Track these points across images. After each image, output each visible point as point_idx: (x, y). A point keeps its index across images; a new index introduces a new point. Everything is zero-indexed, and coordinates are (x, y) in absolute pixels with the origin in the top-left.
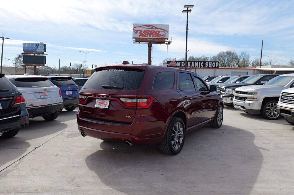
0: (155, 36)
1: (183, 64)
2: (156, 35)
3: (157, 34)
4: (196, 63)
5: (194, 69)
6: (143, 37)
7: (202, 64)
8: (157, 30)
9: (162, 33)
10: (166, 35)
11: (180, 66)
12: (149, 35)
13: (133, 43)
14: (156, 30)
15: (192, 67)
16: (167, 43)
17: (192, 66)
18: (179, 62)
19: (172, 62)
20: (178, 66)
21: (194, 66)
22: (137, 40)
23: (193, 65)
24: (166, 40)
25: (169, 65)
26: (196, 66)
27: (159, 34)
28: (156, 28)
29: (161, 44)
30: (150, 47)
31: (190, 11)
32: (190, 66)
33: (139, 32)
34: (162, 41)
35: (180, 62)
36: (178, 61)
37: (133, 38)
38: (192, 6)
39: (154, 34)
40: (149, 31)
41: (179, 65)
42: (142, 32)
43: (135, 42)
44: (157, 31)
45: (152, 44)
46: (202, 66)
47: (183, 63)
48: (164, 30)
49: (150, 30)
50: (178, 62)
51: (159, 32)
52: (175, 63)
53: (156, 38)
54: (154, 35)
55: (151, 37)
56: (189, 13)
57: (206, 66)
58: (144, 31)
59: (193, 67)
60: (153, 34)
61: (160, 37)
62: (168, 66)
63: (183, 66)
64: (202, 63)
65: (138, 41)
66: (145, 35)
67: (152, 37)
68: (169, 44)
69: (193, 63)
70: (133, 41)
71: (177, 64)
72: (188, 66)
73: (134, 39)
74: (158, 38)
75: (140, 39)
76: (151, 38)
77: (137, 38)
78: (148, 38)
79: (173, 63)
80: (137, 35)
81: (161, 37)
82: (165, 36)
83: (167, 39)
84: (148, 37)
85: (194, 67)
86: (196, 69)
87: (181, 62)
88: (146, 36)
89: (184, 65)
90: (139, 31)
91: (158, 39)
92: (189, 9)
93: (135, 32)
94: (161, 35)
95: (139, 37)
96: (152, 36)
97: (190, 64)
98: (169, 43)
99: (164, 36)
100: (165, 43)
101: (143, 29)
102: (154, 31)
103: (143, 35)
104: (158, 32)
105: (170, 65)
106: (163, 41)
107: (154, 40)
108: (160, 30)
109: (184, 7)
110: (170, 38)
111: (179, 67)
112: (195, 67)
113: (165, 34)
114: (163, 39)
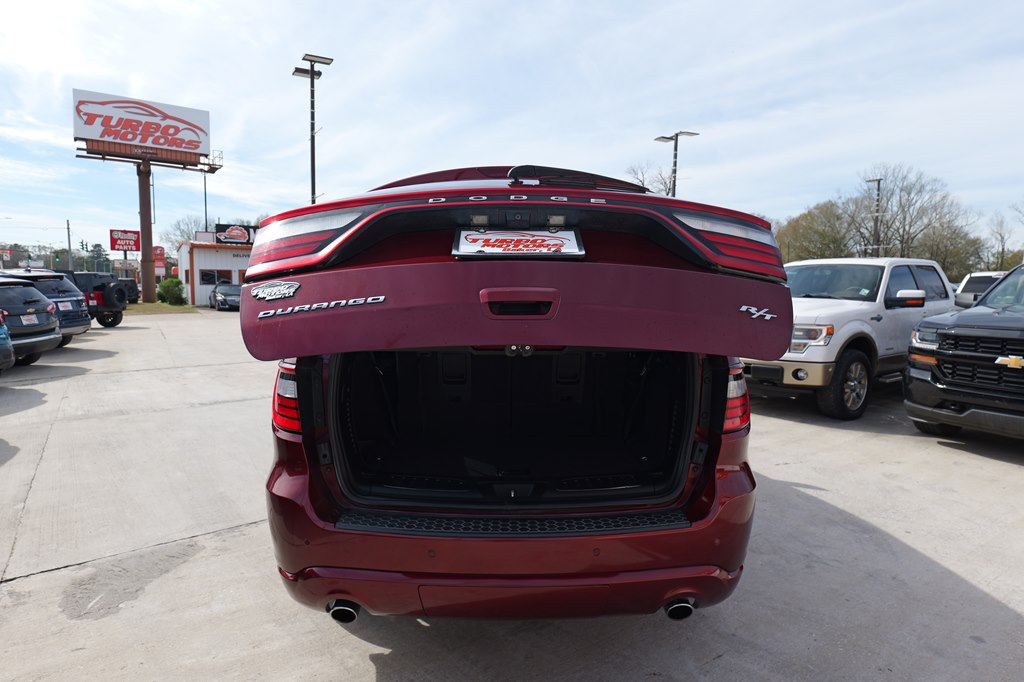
0: (162, 141)
2: (166, 139)
3: (170, 135)
6: (118, 141)
8: (169, 122)
9: (186, 135)
10: (200, 142)
12: (139, 137)
13: (78, 156)
14: (164, 124)
16: (206, 168)
18: (255, 228)
19: (232, 229)
22: (95, 148)
24: (202, 159)
25: (222, 238)
28: (165, 117)
29: (184, 168)
30: (144, 176)
31: (319, 74)
33: (99, 121)
34: (188, 159)
36: (252, 227)
37: (76, 139)
38: (328, 61)
39: (158, 134)
40: (139, 123)
42: (113, 123)
43: (84, 153)
44: (168, 127)
45: (152, 167)
48: (193, 127)
49: (144, 119)
50: (251, 230)
51: (177, 130)
52: (241, 230)
53: (165, 147)
54: (158, 138)
55: (149, 143)
56: (315, 81)
58: (120, 120)
60: (156, 134)
61: (181, 147)
62: (218, 240)
65: (97, 150)
66: (127, 134)
67: (153, 143)
68: (213, 172)
70: (78, 149)
71: (249, 235)
73: (83, 145)
74: (174, 148)
75: (106, 145)
76: (146, 148)
77: (92, 140)
78: (136, 146)
79: (235, 232)
80: (95, 132)
81: (185, 148)
82: (198, 146)
83: (206, 156)
84: (136, 142)
88: (130, 136)
90: (100, 116)
91: (173, 154)
92: (318, 67)
93: (85, 117)
94: (183, 141)
95: (101, 136)
96: (151, 139)
98: (213, 169)
99: (196, 144)
100: (200, 166)
101: (117, 114)
102: (159, 126)
103: (116, 134)
104: (172, 131)
105: (226, 238)
106: (193, 160)
107: (159, 156)
108: (181, 126)
109: (304, 59)
110: (216, 154)
113: (195, 138)
114: (193, 156)
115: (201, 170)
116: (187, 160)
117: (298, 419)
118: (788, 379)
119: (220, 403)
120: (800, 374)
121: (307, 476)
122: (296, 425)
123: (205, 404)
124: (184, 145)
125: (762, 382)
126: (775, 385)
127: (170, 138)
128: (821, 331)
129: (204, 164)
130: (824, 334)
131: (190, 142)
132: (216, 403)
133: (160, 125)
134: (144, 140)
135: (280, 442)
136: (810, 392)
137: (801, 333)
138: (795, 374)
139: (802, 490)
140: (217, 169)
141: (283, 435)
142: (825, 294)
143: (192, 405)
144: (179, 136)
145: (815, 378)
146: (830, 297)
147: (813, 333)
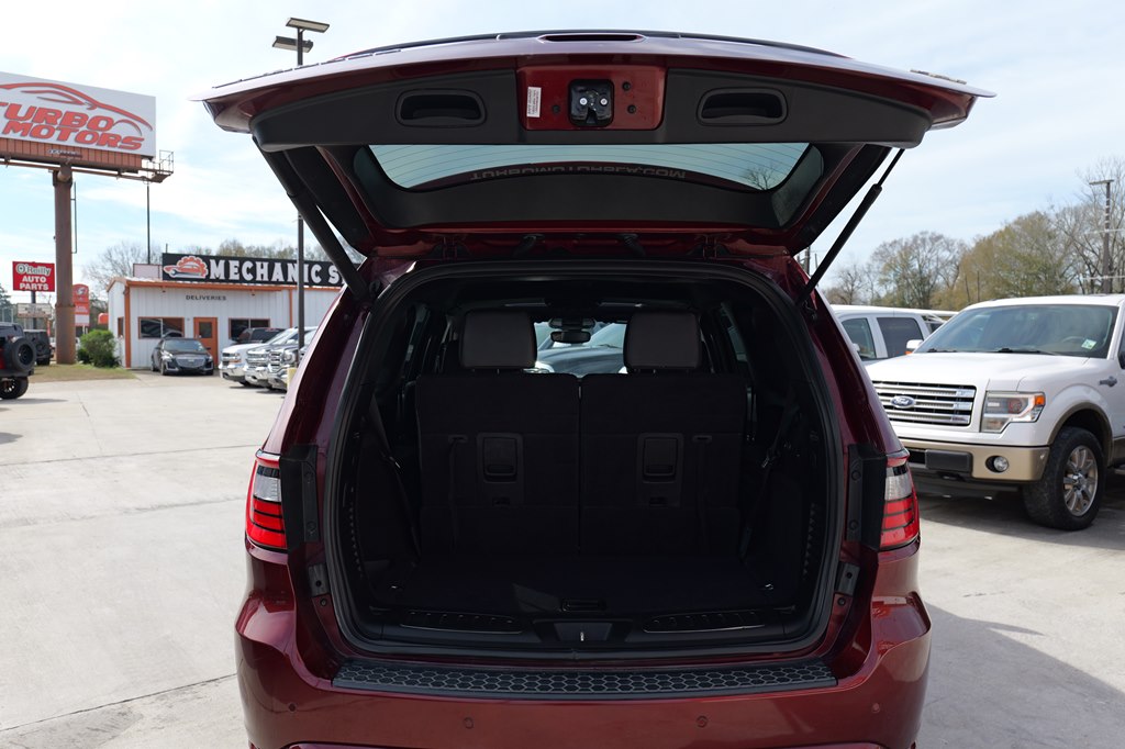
0: (89, 138)
1: (236, 270)
2: (95, 135)
3: (101, 129)
4: (290, 265)
5: (285, 294)
6: (28, 138)
7: (317, 274)
8: (99, 112)
9: (123, 130)
10: (143, 140)
11: (222, 277)
12: (57, 133)
14: (91, 114)
15: (274, 283)
16: (150, 175)
17: (274, 279)
18: (217, 259)
19: (186, 261)
20: (212, 277)
21: (281, 279)
23: (278, 275)
24: (145, 164)
25: (171, 273)
26: (290, 280)
27: (112, 131)
28: (94, 104)
29: (119, 175)
30: (63, 186)
31: (310, 45)
32: (266, 279)
34: (125, 163)
35: (222, 262)
36: (213, 257)
38: (323, 28)
39: (84, 128)
40: (58, 113)
41: (217, 271)
42: (21, 113)
44: (98, 119)
45: (74, 173)
46: (317, 280)
47: (237, 263)
48: (132, 119)
49: (64, 108)
50: (213, 262)
51: (110, 123)
52: (198, 262)
53: (94, 146)
54: (85, 133)
55: (71, 141)
56: (304, 54)
57: (331, 281)
58: (32, 109)
59: (278, 282)
60: (81, 129)
61: (115, 146)
62: (166, 276)
63: (237, 277)
64: (317, 268)
66: (40, 128)
67: (77, 140)
68: (160, 181)
69: (278, 266)
71: (209, 268)
72: (259, 278)
74: (106, 148)
75: (11, 145)
76: (67, 147)
78: (52, 145)
79: (190, 265)
81: (121, 147)
82: (139, 146)
83: (150, 158)
84: (53, 140)
85: (282, 283)
86: (290, 290)
87: (227, 259)
88: (44, 132)
89: (241, 276)
90: (3, 104)
91: (104, 156)
92: (307, 36)
94: (118, 138)
95: (4, 132)
96: (73, 135)
97: (265, 272)
98: (159, 177)
99: (135, 142)
100: (141, 173)
101: (26, 101)
102: (84, 117)
103: (25, 129)
104: (102, 124)
105: (177, 273)
106: (132, 164)
107: (85, 158)
108: (116, 117)
109: (288, 25)
110: (165, 155)
111: (217, 280)
112: (286, 282)
113: (135, 135)
114: (132, 159)
115: (143, 178)
116: (123, 164)
117: (282, 532)
118: (980, 471)
119: (166, 507)
120: (998, 464)
121: (294, 612)
122: (280, 539)
123: (145, 510)
124: (119, 144)
125: (941, 474)
126: (960, 479)
127: (100, 133)
128: (1026, 400)
129: (147, 170)
130: (1031, 404)
131: (128, 140)
132: (160, 507)
133: (87, 117)
134: (63, 137)
135: (256, 564)
136: (1014, 489)
137: (997, 405)
138: (990, 463)
139: (1005, 633)
140: (166, 176)
141: (262, 554)
142: (1032, 348)
143: (127, 511)
144: (113, 130)
145: (1019, 469)
146: (1038, 352)
147: (1014, 404)
